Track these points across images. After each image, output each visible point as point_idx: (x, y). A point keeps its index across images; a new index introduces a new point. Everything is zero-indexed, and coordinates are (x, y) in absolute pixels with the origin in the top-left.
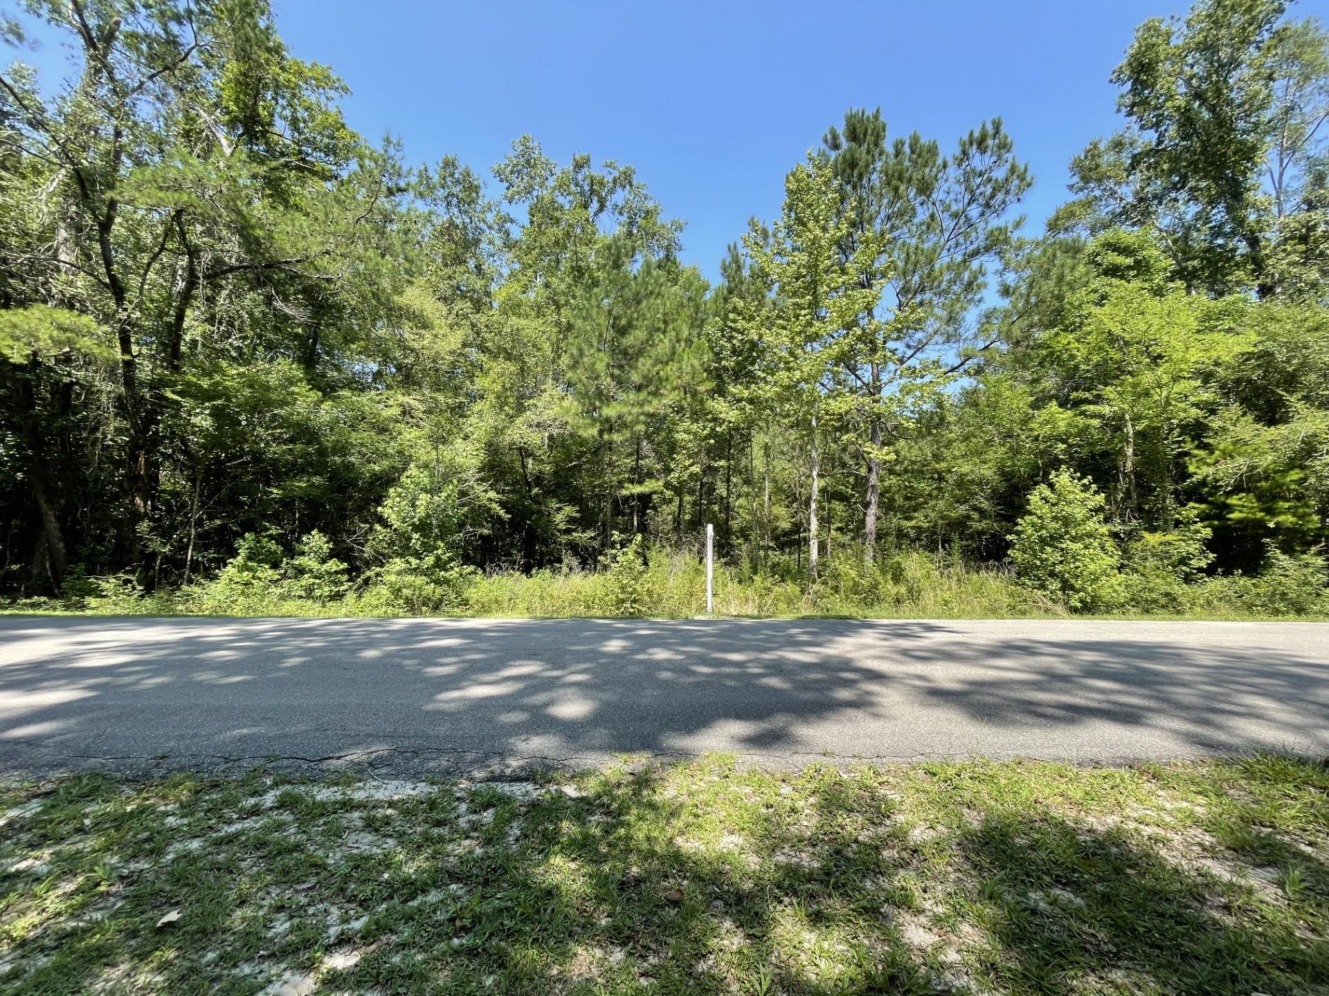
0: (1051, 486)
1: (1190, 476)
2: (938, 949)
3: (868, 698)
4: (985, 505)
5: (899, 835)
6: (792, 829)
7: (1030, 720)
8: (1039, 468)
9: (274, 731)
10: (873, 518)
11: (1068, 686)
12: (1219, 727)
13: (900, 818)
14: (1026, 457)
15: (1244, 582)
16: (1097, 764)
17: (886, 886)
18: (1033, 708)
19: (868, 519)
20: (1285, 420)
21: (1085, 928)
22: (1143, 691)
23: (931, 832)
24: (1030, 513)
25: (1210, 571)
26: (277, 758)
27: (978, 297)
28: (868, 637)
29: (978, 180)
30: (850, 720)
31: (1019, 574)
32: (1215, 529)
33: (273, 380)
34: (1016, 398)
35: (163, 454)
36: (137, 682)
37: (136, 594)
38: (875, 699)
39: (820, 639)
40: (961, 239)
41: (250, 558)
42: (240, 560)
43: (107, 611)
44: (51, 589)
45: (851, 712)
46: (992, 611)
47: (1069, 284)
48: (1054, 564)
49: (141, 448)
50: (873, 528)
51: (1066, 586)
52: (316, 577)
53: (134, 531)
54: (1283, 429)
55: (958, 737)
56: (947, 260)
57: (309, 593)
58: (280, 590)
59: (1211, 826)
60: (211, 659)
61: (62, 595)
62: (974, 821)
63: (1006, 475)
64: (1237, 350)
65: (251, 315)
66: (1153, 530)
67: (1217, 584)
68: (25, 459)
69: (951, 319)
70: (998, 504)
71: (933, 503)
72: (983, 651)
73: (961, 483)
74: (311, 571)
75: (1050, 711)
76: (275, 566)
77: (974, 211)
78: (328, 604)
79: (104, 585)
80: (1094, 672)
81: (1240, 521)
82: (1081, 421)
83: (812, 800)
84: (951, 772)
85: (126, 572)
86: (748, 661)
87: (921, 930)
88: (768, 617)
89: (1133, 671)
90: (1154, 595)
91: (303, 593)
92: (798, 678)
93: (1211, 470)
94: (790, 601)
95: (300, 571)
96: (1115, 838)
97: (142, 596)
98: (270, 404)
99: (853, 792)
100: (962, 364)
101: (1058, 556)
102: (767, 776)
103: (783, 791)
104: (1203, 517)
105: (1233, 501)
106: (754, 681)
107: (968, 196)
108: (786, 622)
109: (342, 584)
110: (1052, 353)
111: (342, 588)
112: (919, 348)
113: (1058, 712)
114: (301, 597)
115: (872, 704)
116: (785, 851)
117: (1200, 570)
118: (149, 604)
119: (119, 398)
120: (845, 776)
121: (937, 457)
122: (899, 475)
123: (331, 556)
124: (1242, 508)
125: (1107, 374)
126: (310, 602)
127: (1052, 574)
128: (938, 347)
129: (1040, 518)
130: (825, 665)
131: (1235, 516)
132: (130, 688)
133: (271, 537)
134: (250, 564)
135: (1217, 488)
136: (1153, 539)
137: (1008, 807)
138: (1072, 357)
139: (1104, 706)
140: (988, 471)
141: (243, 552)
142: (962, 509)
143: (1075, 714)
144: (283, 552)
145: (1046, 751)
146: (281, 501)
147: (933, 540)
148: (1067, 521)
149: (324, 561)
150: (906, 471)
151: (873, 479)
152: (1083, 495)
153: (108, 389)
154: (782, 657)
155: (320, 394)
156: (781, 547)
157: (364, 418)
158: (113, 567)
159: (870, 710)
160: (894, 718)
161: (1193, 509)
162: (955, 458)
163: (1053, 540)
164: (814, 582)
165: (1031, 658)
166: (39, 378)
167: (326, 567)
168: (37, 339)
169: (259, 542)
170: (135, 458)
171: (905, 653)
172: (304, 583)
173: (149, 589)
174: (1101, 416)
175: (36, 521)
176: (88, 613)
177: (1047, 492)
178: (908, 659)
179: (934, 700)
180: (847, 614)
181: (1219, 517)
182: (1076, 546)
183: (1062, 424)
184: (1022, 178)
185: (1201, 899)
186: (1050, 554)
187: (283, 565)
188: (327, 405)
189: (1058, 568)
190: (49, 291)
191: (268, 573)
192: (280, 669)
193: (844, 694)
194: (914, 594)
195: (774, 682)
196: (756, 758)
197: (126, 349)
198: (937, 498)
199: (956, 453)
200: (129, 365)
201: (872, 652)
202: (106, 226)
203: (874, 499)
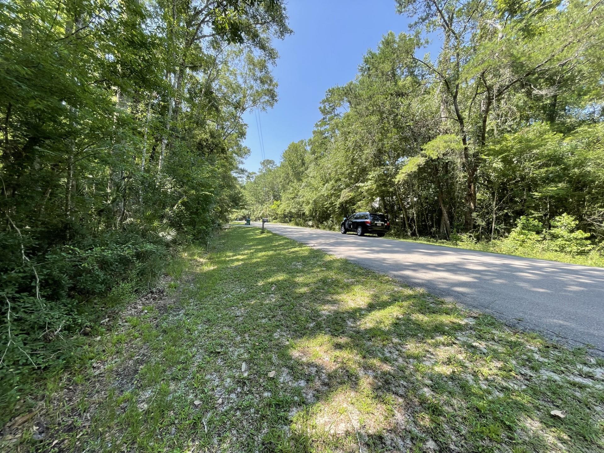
9: (581, 329)
26: (593, 348)
33: (531, 136)
35: (480, 183)
36: (491, 280)
37: (474, 242)
41: (523, 229)
42: (518, 229)
43: (465, 247)
44: (446, 237)
49: (472, 182)
52: (566, 240)
53: (471, 216)
57: (562, 249)
58: (542, 246)
60: (522, 276)
61: (449, 240)
65: (517, 106)
68: (437, 192)
74: (563, 237)
76: (538, 233)
78: (577, 257)
79: (463, 237)
85: (471, 233)
91: (558, 249)
95: (554, 237)
97: (476, 243)
98: (531, 148)
109: (586, 246)
111: (587, 248)
114: (556, 251)
118: (479, 246)
119: (463, 164)
123: (578, 228)
126: (563, 254)
132: (489, 282)
133: (535, 218)
134: (523, 231)
141: (520, 225)
144: (543, 226)
146: (540, 199)
149: (572, 231)
153: (459, 161)
155: (562, 134)
157: (598, 141)
158: (465, 230)
166: (439, 163)
167: (573, 235)
168: (440, 148)
169: (528, 220)
170: (470, 187)
172: (558, 243)
173: (478, 239)
175: (441, 214)
176: (458, 247)
187: (544, 232)
188: (567, 140)
190: (440, 131)
191: (534, 236)
192: (566, 291)
197: (465, 143)
200: (466, 149)
202: (455, 97)
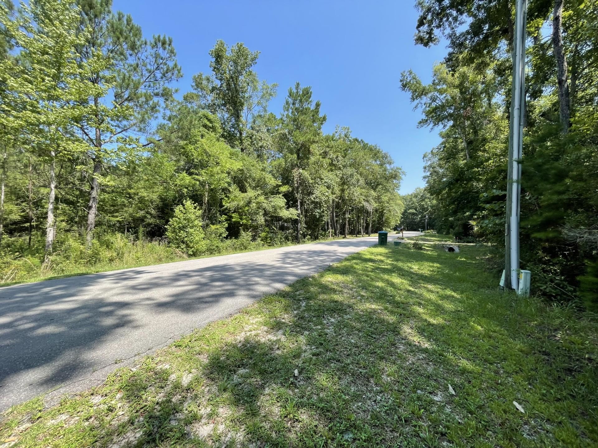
0: (183, 205)
1: (224, 206)
2: (215, 429)
3: (125, 319)
4: (153, 212)
5: (177, 386)
6: (113, 423)
7: (204, 306)
8: (176, 198)
10: (94, 215)
11: (208, 287)
12: (252, 290)
13: (173, 377)
14: (171, 193)
15: (234, 241)
16: (231, 315)
17: (182, 417)
18: (201, 300)
19: (90, 216)
20: (246, 192)
21: (253, 380)
22: (229, 283)
23: (191, 375)
24: (175, 217)
25: (226, 238)
27: (155, 115)
28: (105, 284)
29: (161, 61)
30: (122, 336)
31: (169, 243)
32: (229, 224)
34: (169, 166)
38: (131, 318)
39: (72, 291)
40: (152, 85)
45: (120, 331)
46: (160, 260)
47: (193, 125)
48: (184, 238)
50: (93, 221)
51: (188, 246)
54: (245, 194)
55: (181, 323)
56: (144, 91)
59: (265, 324)
62: (205, 360)
63: (162, 199)
64: (238, 167)
66: (213, 224)
67: (229, 242)
69: (143, 121)
70: (158, 212)
71: (126, 209)
72: (170, 279)
73: (142, 200)
75: (208, 299)
77: (158, 75)
80: (213, 280)
81: (234, 222)
82: (193, 182)
83: (119, 396)
84: (187, 341)
86: (16, 321)
87: (205, 427)
88: (16, 283)
89: (223, 276)
90: (214, 247)
92: (69, 321)
93: (229, 205)
94: (30, 269)
96: (247, 341)
99: (144, 376)
100: (148, 144)
101: (185, 234)
102: (77, 398)
103: (95, 401)
104: (226, 220)
105: (233, 215)
106: (29, 334)
107: (156, 66)
108: (36, 285)
110: (186, 152)
112: (125, 130)
113: (210, 299)
115: (130, 322)
116: (115, 440)
117: (224, 238)
120: (134, 370)
121: (130, 187)
122: (109, 193)
124: (235, 218)
125: (203, 165)
127: (183, 242)
128: (135, 132)
129: (179, 219)
130: (85, 307)
131: (233, 220)
135: (229, 211)
136: (213, 227)
137: (213, 347)
138: (192, 155)
139: (222, 292)
140: (155, 197)
142: (141, 213)
143: (216, 298)
145: (215, 317)
147: (122, 228)
148: (188, 220)
150: (113, 191)
151: (94, 194)
152: (195, 210)
154: (46, 311)
156: (11, 233)
159: (130, 325)
160: (146, 325)
161: (224, 217)
162: (138, 188)
163: (183, 228)
164: (50, 254)
165: (190, 279)
171: (134, 288)
174: (199, 181)
177: (182, 209)
178: (137, 291)
179: (161, 309)
180: (84, 272)
181: (230, 220)
182: (192, 230)
183: (187, 181)
184: (179, 71)
185: (272, 349)
186: (183, 234)
189: (186, 239)
193: (109, 321)
194: (120, 256)
195: (50, 329)
196: (62, 390)
198: (128, 207)
199: (140, 186)
201: (114, 292)
203: (94, 205)
